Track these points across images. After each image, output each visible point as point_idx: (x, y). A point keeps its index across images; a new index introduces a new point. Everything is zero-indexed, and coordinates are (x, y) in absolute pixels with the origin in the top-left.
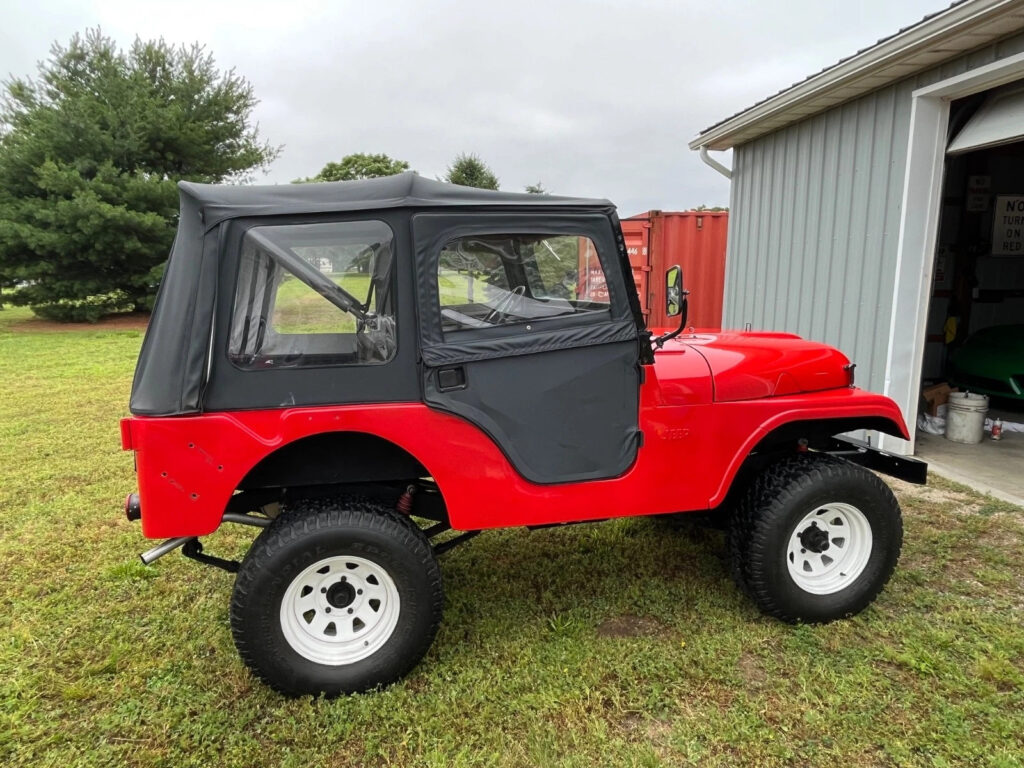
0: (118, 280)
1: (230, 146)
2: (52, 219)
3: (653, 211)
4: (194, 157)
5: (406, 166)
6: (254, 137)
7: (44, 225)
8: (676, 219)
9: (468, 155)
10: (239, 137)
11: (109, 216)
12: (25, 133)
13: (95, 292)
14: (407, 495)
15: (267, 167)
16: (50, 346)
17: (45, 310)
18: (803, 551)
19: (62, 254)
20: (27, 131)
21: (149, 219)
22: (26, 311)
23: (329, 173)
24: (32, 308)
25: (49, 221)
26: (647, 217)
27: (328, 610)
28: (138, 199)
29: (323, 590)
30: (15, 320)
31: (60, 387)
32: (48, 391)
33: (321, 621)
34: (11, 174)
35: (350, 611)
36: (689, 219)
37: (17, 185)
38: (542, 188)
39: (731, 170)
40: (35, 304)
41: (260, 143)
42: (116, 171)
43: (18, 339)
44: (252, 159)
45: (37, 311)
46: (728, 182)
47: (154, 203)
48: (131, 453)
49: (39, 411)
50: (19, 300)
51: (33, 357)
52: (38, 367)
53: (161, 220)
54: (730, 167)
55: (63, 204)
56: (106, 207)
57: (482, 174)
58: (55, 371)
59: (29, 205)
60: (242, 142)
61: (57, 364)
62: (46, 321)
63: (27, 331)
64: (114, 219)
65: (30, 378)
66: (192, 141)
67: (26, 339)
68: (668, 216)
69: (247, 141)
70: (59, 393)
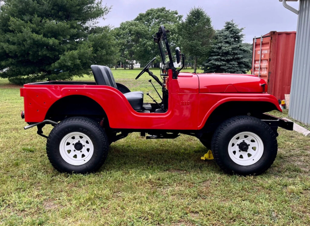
0: (41, 68)
1: (89, 8)
2: (16, 41)
3: (272, 32)
4: (74, 13)
5: (177, 14)
6: (101, 3)
7: (14, 44)
8: (284, 35)
9: (197, 7)
10: (93, 3)
11: (36, 39)
12: (9, 5)
13: (33, 73)
14: (103, 121)
15: (105, 16)
16: (14, 93)
17: (13, 79)
18: (240, 151)
19: (19, 55)
20: (10, 4)
21: (51, 41)
22: (6, 80)
23: (140, 18)
24: (8, 79)
25: (15, 42)
26: (269, 35)
27: (75, 151)
28: (48, 32)
29: (73, 144)
30: (2, 84)
31: (15, 106)
32: (11, 107)
33: (73, 153)
34: (3, 23)
35: (81, 152)
36: (291, 35)
37: (5, 27)
38: (234, 22)
39: (298, 10)
40: (9, 77)
41: (103, 6)
42: (39, 19)
43: (3, 90)
44: (99, 13)
45: (10, 80)
46: (297, 16)
47: (55, 34)
48: (23, 98)
49: (7, 112)
50: (4, 75)
51: (8, 96)
52: (9, 100)
53: (57, 41)
54: (298, 9)
55: (19, 35)
56: (35, 35)
57: (203, 16)
58: (15, 101)
59: (8, 36)
60: (95, 5)
61: (16, 99)
62: (13, 85)
63: (7, 88)
64: (38, 41)
65: (5, 103)
66: (72, 6)
67: (6, 90)
68: (280, 34)
69: (97, 5)
70: (15, 107)
